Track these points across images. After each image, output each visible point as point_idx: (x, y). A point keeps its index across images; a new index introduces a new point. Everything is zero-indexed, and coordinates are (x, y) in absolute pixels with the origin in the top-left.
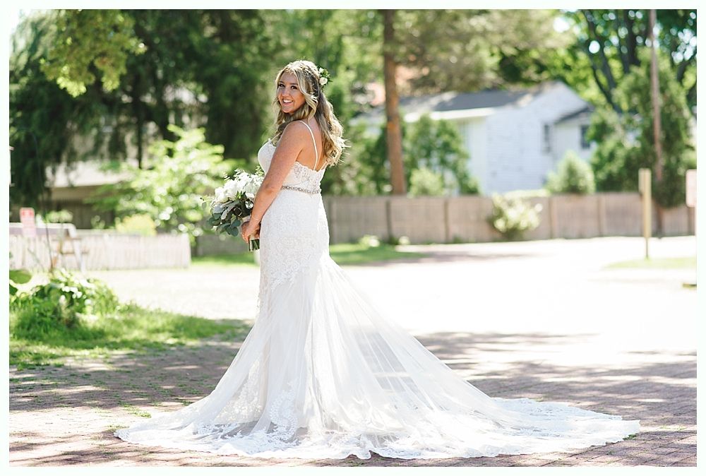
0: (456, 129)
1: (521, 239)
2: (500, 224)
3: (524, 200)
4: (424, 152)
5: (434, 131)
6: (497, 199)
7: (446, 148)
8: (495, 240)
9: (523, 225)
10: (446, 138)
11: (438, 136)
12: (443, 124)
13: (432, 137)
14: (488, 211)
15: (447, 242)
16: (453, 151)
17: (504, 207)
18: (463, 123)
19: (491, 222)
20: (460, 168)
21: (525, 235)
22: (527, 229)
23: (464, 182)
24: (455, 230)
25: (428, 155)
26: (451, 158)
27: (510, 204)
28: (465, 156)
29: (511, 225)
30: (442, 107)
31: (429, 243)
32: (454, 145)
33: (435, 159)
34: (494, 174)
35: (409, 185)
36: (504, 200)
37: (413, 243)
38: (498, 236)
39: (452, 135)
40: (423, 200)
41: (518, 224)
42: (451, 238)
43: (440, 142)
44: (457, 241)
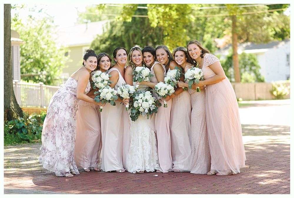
0: (255, 57)
1: (283, 99)
2: (275, 93)
3: (283, 84)
4: (243, 66)
5: (247, 58)
6: (274, 84)
7: (253, 64)
8: (273, 99)
9: (284, 93)
10: (252, 60)
11: (249, 60)
12: (251, 55)
13: (247, 60)
14: (270, 88)
15: (256, 100)
16: (255, 65)
17: (276, 87)
18: (257, 54)
19: (271, 92)
20: (257, 72)
21: (284, 97)
22: (285, 95)
23: (259, 77)
24: (258, 95)
25: (245, 67)
26: (253, 68)
27: (279, 86)
28: (259, 67)
29: (279, 93)
30: (247, 48)
31: (249, 100)
32: (255, 63)
33: (248, 68)
34: (268, 74)
35: (241, 79)
36: (276, 84)
37: (244, 100)
38: (274, 97)
39: (254, 59)
40: (247, 84)
41: (282, 93)
42: (257, 98)
43: (250, 62)
44: (259, 99)
